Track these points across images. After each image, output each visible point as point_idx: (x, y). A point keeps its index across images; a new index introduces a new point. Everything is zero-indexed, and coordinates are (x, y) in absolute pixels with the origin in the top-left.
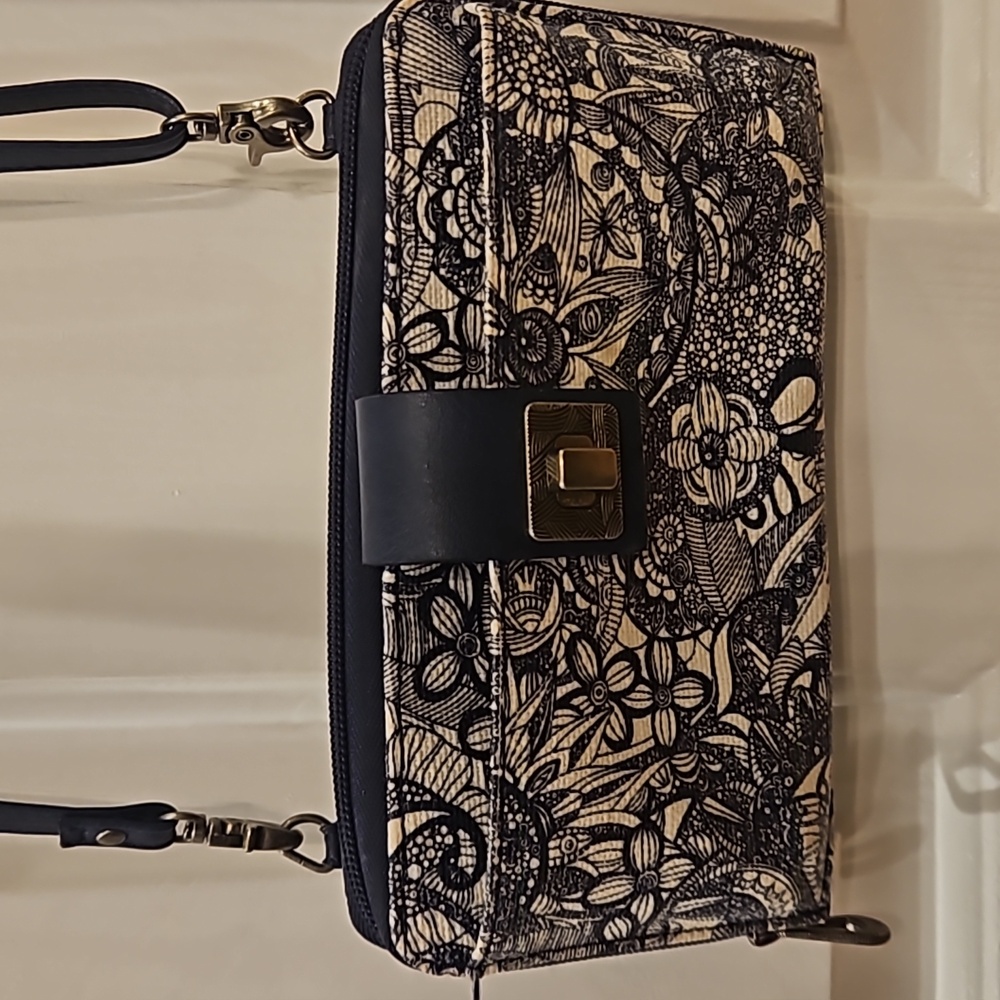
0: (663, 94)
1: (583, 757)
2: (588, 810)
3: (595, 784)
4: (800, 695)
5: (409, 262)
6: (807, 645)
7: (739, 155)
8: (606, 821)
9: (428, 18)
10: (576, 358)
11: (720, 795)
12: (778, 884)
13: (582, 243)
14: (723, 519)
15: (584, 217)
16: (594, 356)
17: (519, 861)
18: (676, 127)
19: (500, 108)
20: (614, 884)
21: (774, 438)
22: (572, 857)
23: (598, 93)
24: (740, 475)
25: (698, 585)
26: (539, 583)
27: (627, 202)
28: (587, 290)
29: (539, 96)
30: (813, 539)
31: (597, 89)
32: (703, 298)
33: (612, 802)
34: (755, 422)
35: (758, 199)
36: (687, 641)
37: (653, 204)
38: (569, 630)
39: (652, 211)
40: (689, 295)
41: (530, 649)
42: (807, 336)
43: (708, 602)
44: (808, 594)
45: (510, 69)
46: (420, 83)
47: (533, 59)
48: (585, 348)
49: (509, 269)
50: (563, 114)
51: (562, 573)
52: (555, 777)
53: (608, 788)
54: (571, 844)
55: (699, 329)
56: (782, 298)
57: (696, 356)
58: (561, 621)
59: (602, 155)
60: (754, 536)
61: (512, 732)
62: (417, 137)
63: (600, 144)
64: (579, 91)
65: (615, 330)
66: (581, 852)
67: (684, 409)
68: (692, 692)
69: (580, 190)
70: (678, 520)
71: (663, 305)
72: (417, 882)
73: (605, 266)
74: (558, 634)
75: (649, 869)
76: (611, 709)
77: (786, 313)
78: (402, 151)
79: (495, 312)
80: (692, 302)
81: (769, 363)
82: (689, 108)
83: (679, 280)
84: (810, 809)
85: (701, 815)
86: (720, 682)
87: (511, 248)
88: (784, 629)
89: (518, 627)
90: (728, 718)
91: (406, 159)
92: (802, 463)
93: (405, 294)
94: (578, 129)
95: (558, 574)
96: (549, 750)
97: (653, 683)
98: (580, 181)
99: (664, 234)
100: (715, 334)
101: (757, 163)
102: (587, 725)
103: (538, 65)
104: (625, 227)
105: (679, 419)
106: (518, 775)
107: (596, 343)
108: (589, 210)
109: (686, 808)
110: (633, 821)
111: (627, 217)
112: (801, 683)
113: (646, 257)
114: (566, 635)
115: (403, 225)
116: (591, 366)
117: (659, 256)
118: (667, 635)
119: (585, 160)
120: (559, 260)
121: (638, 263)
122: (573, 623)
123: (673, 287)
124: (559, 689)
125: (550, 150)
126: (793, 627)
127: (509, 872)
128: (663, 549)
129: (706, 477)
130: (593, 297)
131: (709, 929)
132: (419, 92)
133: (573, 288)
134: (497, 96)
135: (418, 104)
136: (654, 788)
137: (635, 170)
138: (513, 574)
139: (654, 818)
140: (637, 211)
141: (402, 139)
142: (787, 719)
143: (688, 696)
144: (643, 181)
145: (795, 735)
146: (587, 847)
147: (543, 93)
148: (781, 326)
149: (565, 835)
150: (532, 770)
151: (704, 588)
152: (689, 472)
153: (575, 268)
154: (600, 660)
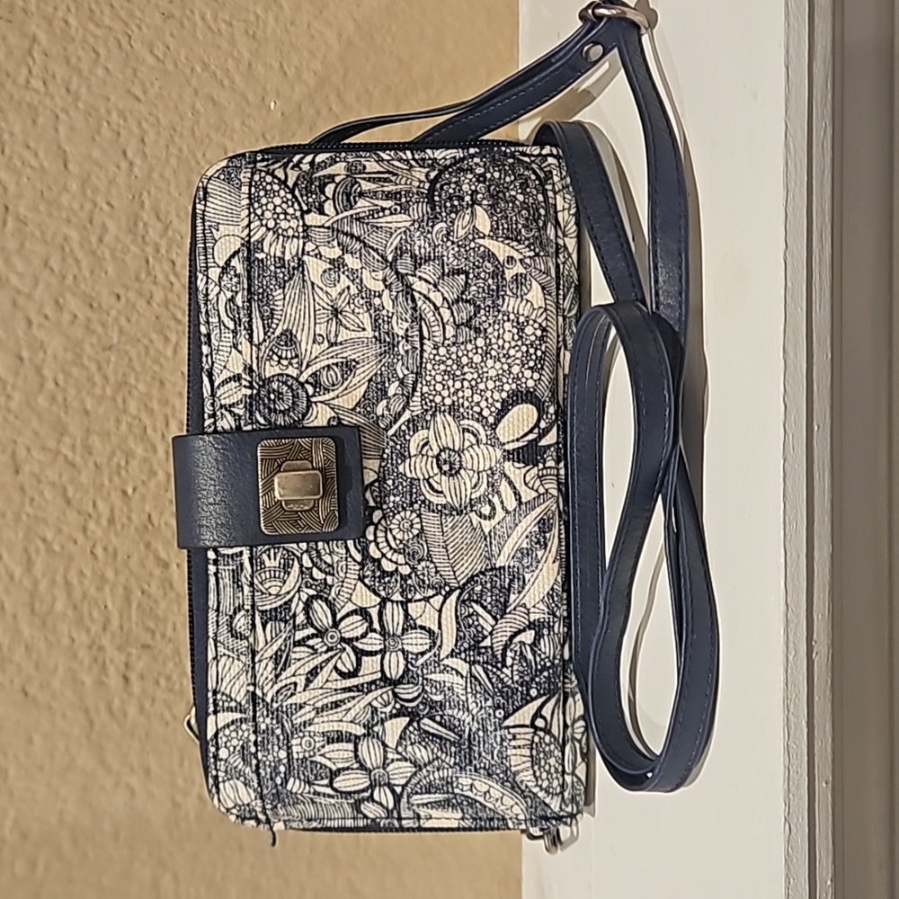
0: (383, 209)
1: (316, 681)
2: (321, 719)
3: (325, 701)
4: (521, 647)
5: (217, 344)
6: (532, 610)
7: (448, 247)
8: (336, 729)
9: (224, 180)
10: (319, 404)
11: (438, 718)
12: (492, 790)
13: (318, 326)
14: (460, 513)
15: (317, 307)
16: (335, 402)
17: (271, 752)
18: (391, 234)
19: (252, 240)
20: (352, 776)
21: (499, 453)
22: (312, 753)
23: (327, 218)
24: (474, 481)
25: (432, 562)
26: (282, 561)
27: (352, 293)
28: (326, 357)
29: (280, 227)
30: (536, 529)
31: (328, 215)
32: (431, 353)
33: (340, 715)
34: (484, 441)
35: (471, 276)
36: (418, 603)
37: (375, 292)
38: (307, 594)
39: (375, 296)
40: (418, 352)
41: (274, 606)
42: (528, 373)
43: (441, 576)
44: (533, 571)
45: (259, 212)
46: (218, 223)
47: (277, 201)
48: (327, 397)
49: (259, 349)
50: (298, 238)
51: (302, 554)
52: (292, 695)
53: (336, 705)
54: (310, 744)
55: (430, 375)
56: (507, 345)
57: (430, 395)
58: (300, 587)
59: (330, 263)
60: (487, 526)
61: (260, 661)
62: (217, 260)
63: (328, 256)
64: (313, 219)
65: (355, 381)
66: (319, 750)
67: (422, 434)
68: (420, 641)
69: (313, 288)
70: (414, 515)
71: (395, 361)
72: (226, 760)
73: (340, 339)
74: (297, 595)
75: (378, 768)
76: (344, 649)
77: (509, 357)
78: (207, 270)
79: (249, 378)
80: (422, 357)
81: (496, 396)
82: (405, 217)
83: (407, 341)
84: (518, 736)
85: (419, 730)
86: (444, 635)
87: (258, 333)
88: (512, 597)
89: (264, 591)
90: (450, 662)
91: (210, 276)
92: (524, 471)
93: (215, 365)
94: (310, 247)
95: (299, 555)
96: (289, 675)
97: (384, 633)
98: (313, 284)
99: (388, 311)
100: (446, 377)
101: (466, 251)
102: (320, 659)
103: (280, 206)
104: (353, 311)
105: (417, 442)
106: (265, 691)
107: (336, 392)
108: (321, 302)
109: (404, 724)
110: (360, 731)
111: (353, 303)
112: (523, 640)
113: (376, 327)
114: (304, 597)
115: (210, 320)
116: (333, 409)
117: (386, 327)
118: (400, 599)
119: (315, 268)
120: (299, 339)
121: (369, 333)
122: (311, 587)
123: (403, 347)
124: (297, 633)
125: (289, 265)
126: (522, 595)
127: (264, 759)
128: (399, 536)
129: (444, 483)
130: (331, 361)
131: (455, 819)
132: (218, 230)
133: (313, 357)
134: (250, 231)
135: (217, 238)
136: (376, 709)
137: (357, 270)
138: (261, 555)
139: (376, 729)
140: (362, 298)
141: (207, 263)
142: (504, 665)
143: (416, 642)
144: (364, 277)
145: (512, 678)
146: (323, 746)
147: (284, 225)
148: (506, 367)
149: (304, 736)
150: (276, 687)
151: (438, 565)
152: (428, 480)
153: (314, 342)
154: (334, 615)
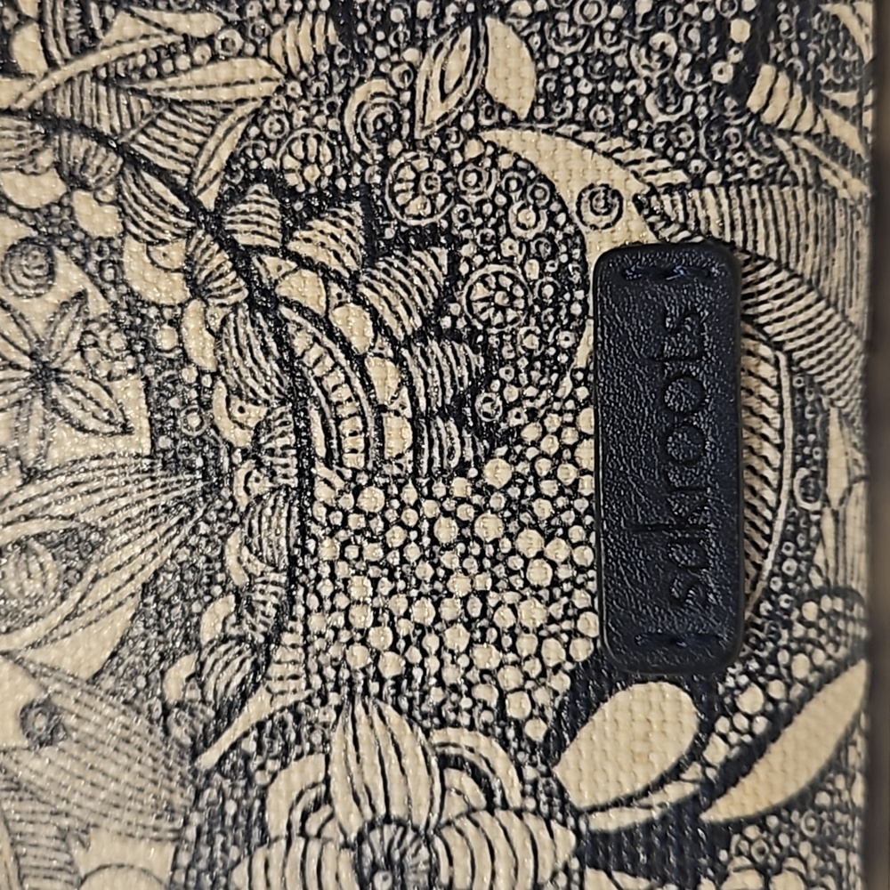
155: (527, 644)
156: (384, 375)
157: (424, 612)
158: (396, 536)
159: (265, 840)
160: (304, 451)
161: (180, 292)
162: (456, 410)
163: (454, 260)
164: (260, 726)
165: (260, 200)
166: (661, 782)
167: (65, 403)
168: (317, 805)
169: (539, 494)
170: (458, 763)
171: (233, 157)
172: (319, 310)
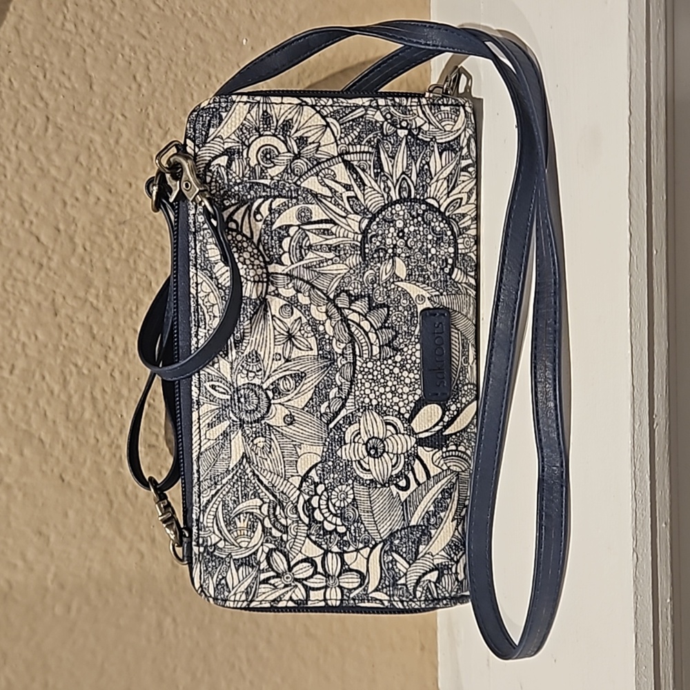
155: (405, 396)
156: (372, 336)
157: (382, 390)
158: (375, 373)
159: (345, 444)
160: (354, 353)
161: (325, 317)
162: (389, 345)
163: (388, 311)
164: (344, 417)
165: (344, 296)
166: (434, 426)
167: (295, 343)
168: (357, 435)
169: (407, 363)
170: (390, 424)
171: (337, 287)
172: (358, 322)
